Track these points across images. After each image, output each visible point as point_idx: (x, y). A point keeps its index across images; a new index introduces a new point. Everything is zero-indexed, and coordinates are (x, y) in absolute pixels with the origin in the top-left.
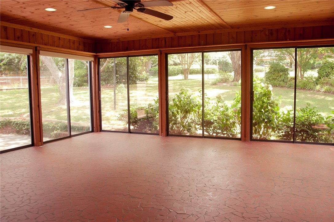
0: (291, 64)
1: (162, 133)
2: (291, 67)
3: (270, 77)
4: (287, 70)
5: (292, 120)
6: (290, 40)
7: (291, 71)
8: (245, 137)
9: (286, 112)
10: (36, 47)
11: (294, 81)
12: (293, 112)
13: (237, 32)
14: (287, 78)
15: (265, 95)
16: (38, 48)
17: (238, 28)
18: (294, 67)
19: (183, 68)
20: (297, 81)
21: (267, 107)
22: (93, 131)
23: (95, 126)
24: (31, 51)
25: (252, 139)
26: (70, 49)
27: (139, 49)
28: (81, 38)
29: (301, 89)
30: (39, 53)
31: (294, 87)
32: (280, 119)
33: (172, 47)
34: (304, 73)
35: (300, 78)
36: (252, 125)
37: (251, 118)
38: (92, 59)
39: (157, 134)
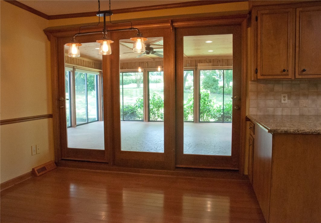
0: (220, 76)
1: (145, 119)
2: (220, 78)
3: (206, 86)
4: (217, 80)
5: (222, 111)
6: (220, 66)
7: (220, 81)
8: (196, 120)
9: (219, 106)
10: (74, 67)
11: (223, 89)
12: (222, 106)
13: (191, 60)
14: (218, 87)
15: (206, 96)
16: (75, 67)
17: (192, 58)
18: (222, 78)
19: (136, 78)
20: (225, 89)
21: (208, 103)
22: (98, 120)
23: (99, 117)
24: (72, 69)
25: (200, 122)
26: (88, 67)
27: (131, 69)
28: (94, 60)
29: (227, 94)
30: (75, 70)
31: (222, 93)
32: (215, 110)
33: (152, 68)
34: (229, 83)
35: (227, 87)
36: (200, 114)
37: (199, 109)
38: (99, 74)
39: (143, 121)
